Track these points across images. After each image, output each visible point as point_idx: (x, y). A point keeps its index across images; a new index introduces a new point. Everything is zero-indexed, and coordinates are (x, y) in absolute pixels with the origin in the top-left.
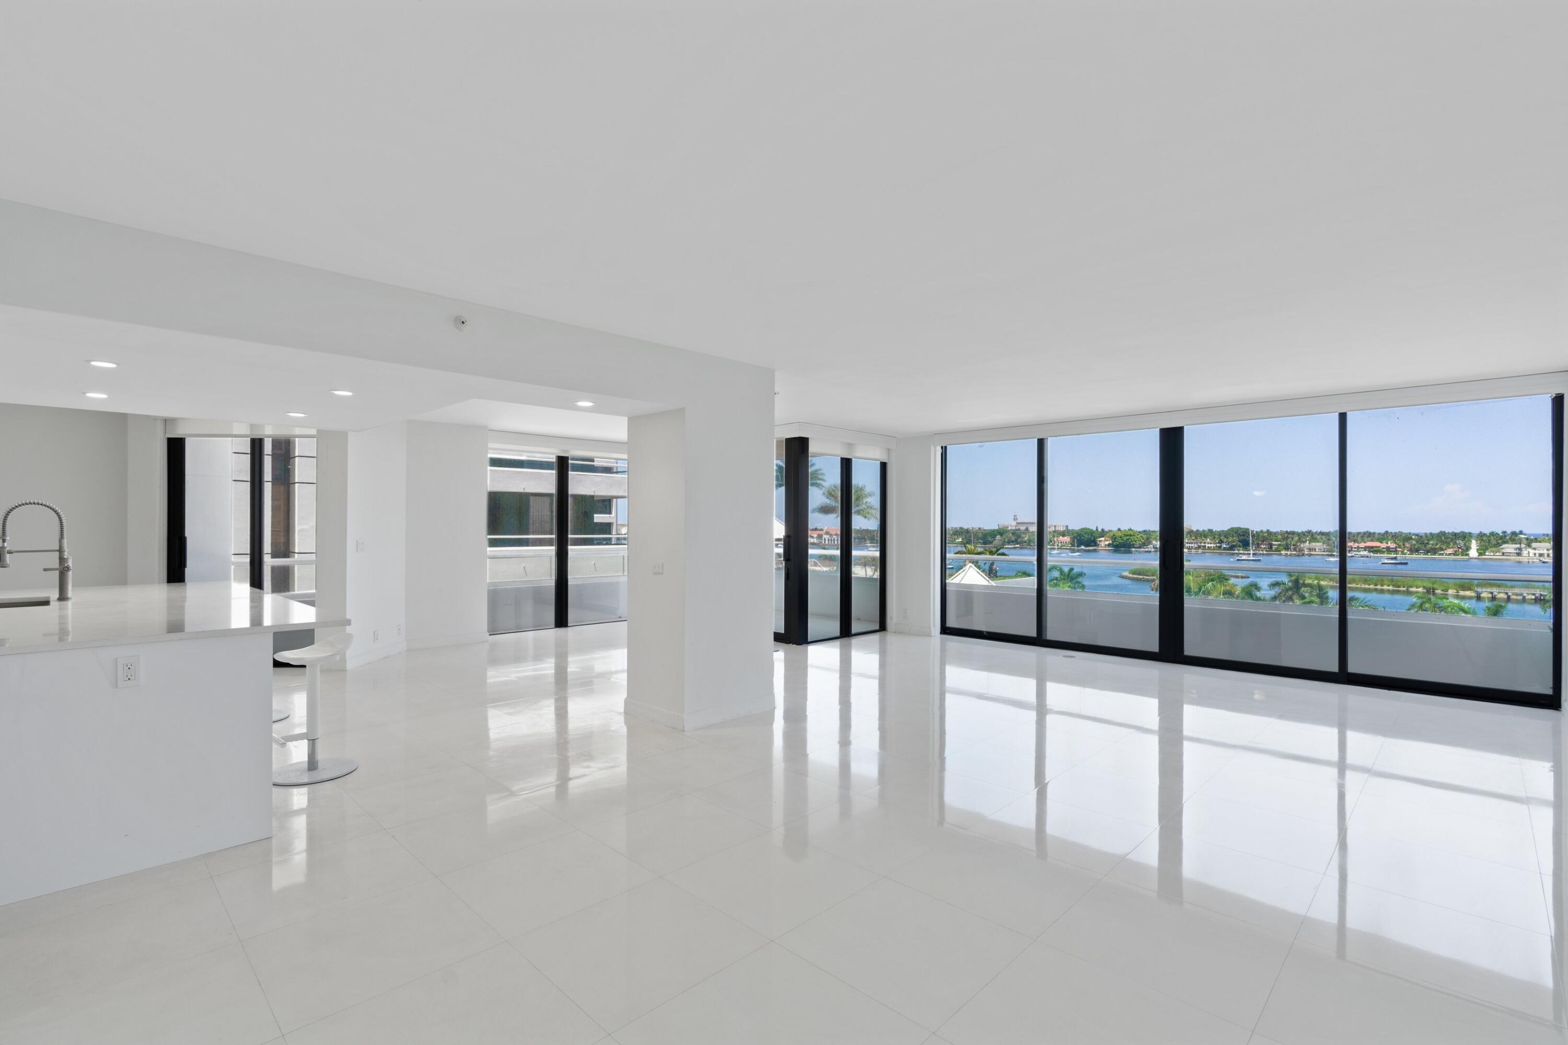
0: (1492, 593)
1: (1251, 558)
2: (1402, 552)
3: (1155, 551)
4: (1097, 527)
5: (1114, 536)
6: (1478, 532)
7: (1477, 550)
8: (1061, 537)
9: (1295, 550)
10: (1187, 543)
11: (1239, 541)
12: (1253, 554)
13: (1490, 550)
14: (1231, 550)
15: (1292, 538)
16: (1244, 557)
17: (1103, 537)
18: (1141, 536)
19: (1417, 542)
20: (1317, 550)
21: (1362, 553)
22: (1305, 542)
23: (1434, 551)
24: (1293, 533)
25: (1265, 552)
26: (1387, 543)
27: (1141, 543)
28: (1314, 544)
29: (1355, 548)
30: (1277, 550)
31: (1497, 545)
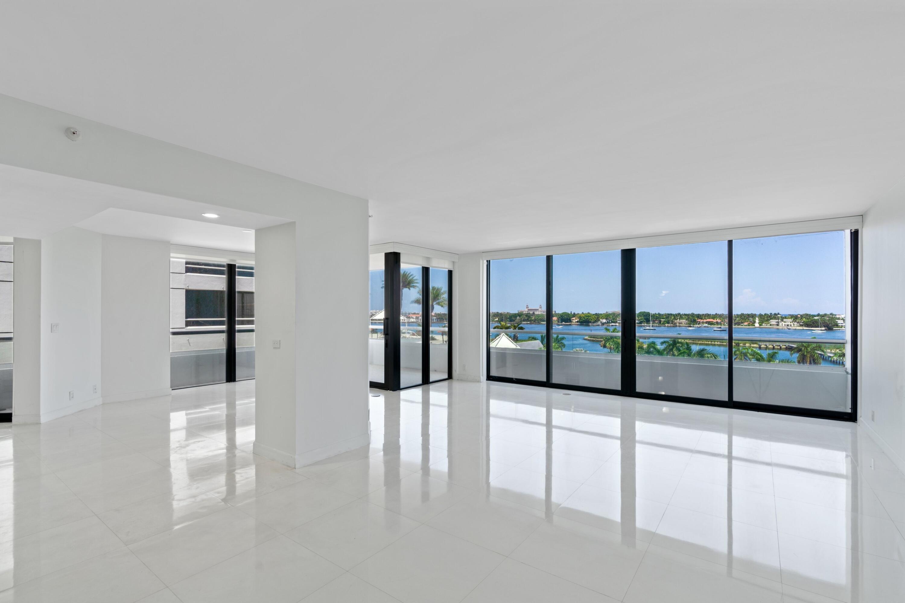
0: (766, 345)
1: (651, 328)
2: (724, 324)
3: (602, 325)
4: (571, 312)
5: (580, 316)
6: (759, 314)
7: (759, 323)
9: (672, 323)
10: (618, 320)
11: (645, 319)
12: (652, 326)
13: (765, 322)
14: (640, 324)
15: (671, 317)
17: (574, 317)
18: (594, 317)
20: (683, 324)
21: (704, 325)
22: (677, 319)
23: (738, 324)
24: (671, 314)
26: (717, 320)
27: (594, 320)
28: (681, 320)
29: (701, 322)
30: (663, 324)
31: (768, 320)
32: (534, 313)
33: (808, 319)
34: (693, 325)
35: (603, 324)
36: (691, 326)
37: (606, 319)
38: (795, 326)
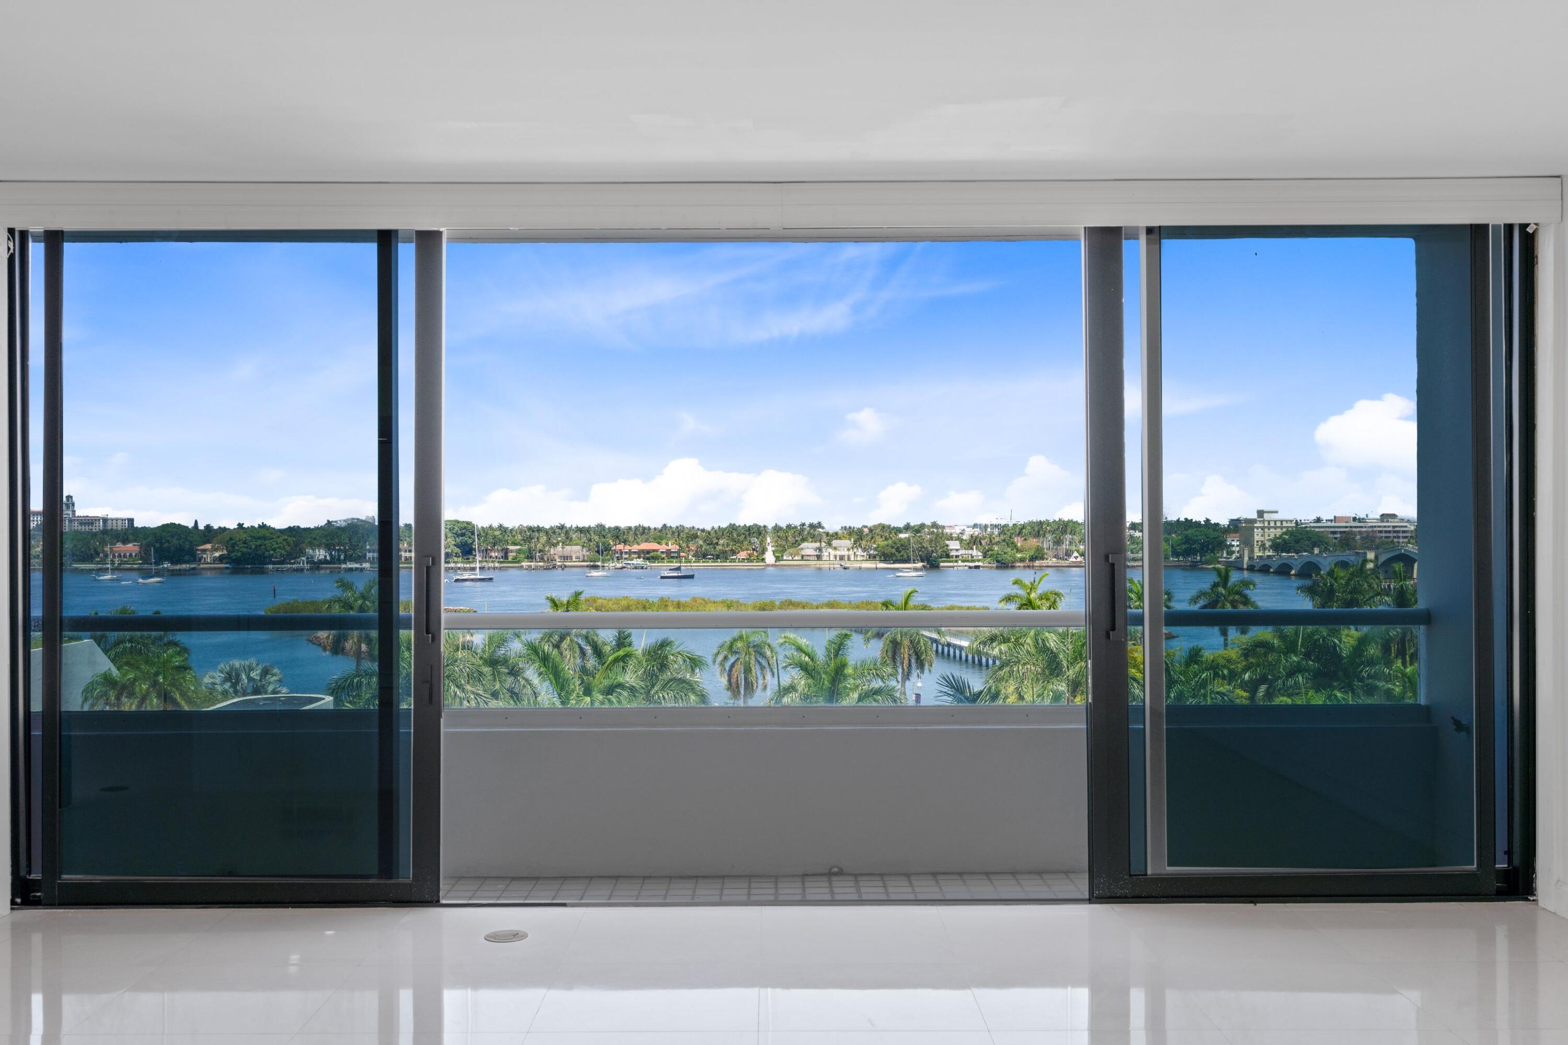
1: (478, 577)
2: (685, 558)
3: (311, 569)
4: (196, 522)
5: (231, 539)
6: (774, 525)
7: (774, 552)
9: (542, 559)
10: (369, 552)
11: (458, 544)
12: (480, 568)
13: (788, 551)
15: (538, 539)
16: (466, 575)
17: (208, 542)
18: (285, 540)
19: (705, 541)
20: (574, 559)
21: (635, 562)
22: (555, 545)
23: (722, 556)
24: (539, 529)
25: (497, 565)
26: (667, 544)
27: (283, 552)
28: (568, 548)
29: (626, 553)
31: (796, 544)
33: (886, 539)
34: (603, 561)
35: (316, 566)
36: (595, 567)
37: (328, 547)
38: (859, 560)
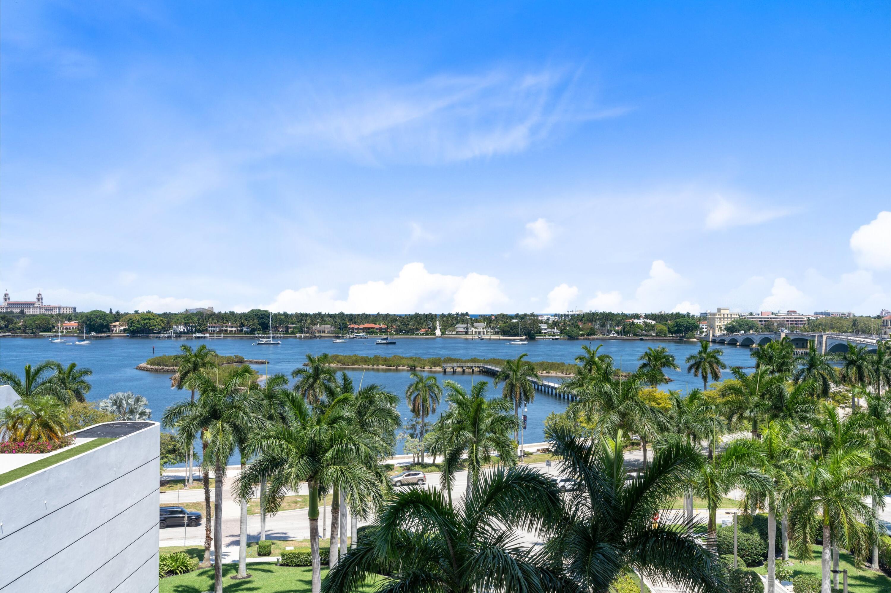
0: (453, 368)
1: (272, 342)
2: (390, 332)
3: (176, 337)
4: (111, 309)
5: (130, 319)
6: (441, 313)
7: (441, 329)
8: (66, 322)
9: (308, 332)
10: (209, 327)
11: (259, 324)
12: (272, 337)
13: (449, 329)
14: (251, 334)
16: (265, 341)
17: (117, 321)
18: (161, 320)
19: (401, 323)
20: (326, 332)
21: (361, 334)
22: (316, 324)
23: (411, 331)
25: (282, 335)
26: (379, 324)
27: (160, 327)
28: (323, 326)
29: (356, 329)
30: (293, 333)
31: (453, 325)
32: (22, 312)
33: (505, 323)
34: (343, 334)
35: (179, 335)
36: (338, 337)
37: (185, 324)
38: (489, 335)
